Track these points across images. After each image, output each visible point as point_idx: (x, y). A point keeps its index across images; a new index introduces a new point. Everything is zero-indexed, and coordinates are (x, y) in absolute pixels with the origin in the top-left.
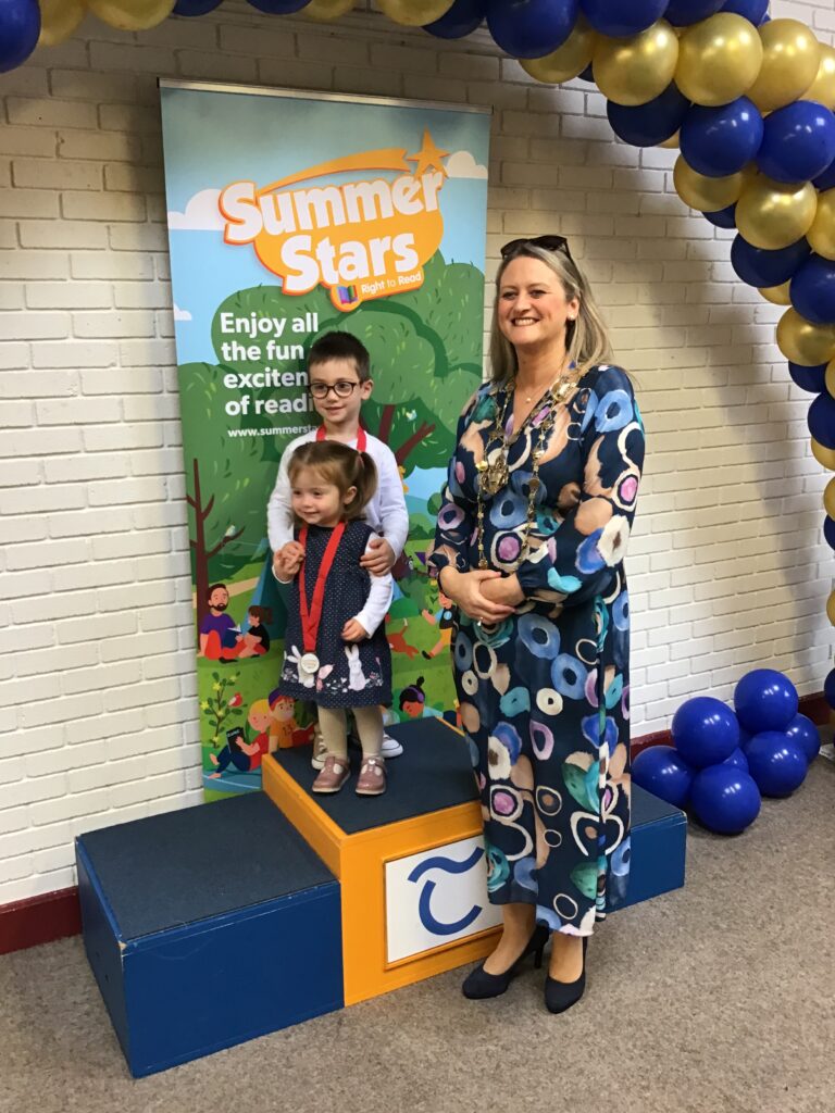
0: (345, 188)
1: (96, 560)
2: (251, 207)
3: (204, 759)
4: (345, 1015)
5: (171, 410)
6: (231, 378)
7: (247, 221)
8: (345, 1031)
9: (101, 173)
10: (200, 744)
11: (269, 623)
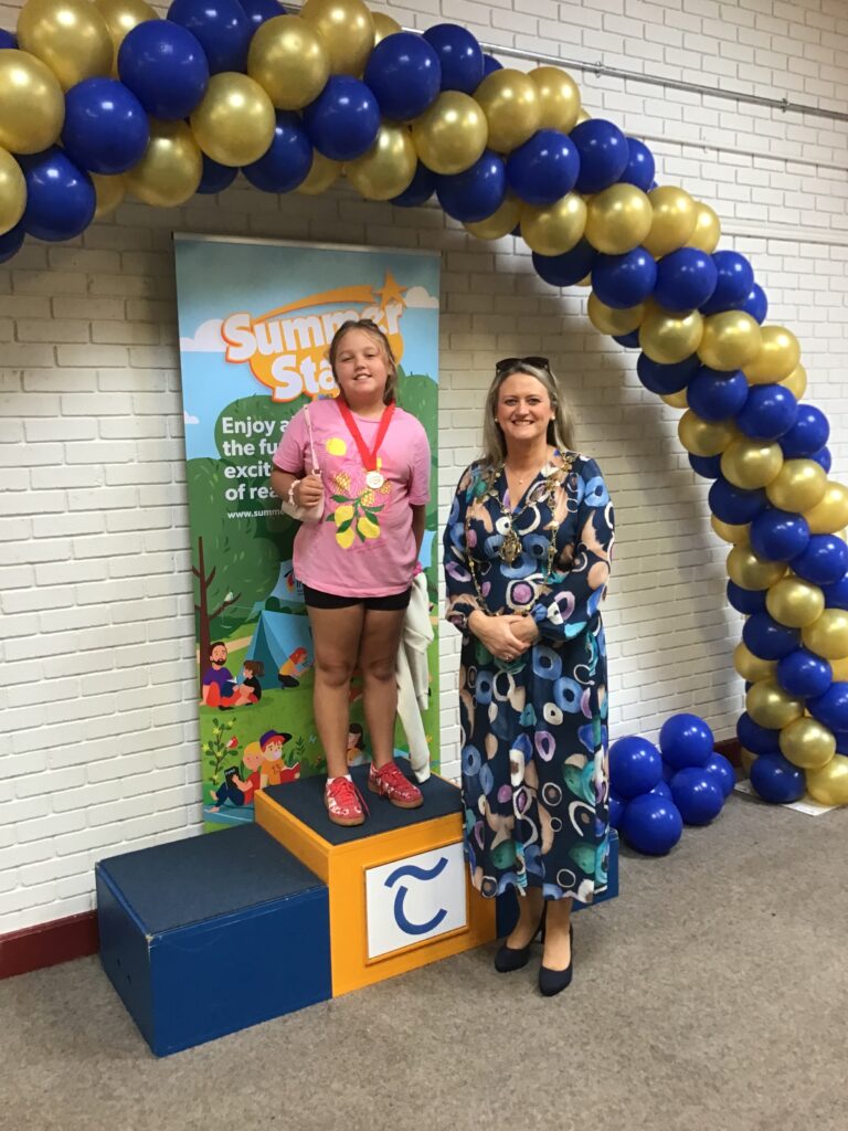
1: (115, 623)
3: (204, 796)
4: (334, 1003)
5: (178, 497)
6: (230, 470)
7: (245, 344)
8: (333, 1016)
9: (123, 306)
10: (199, 783)
11: (261, 675)
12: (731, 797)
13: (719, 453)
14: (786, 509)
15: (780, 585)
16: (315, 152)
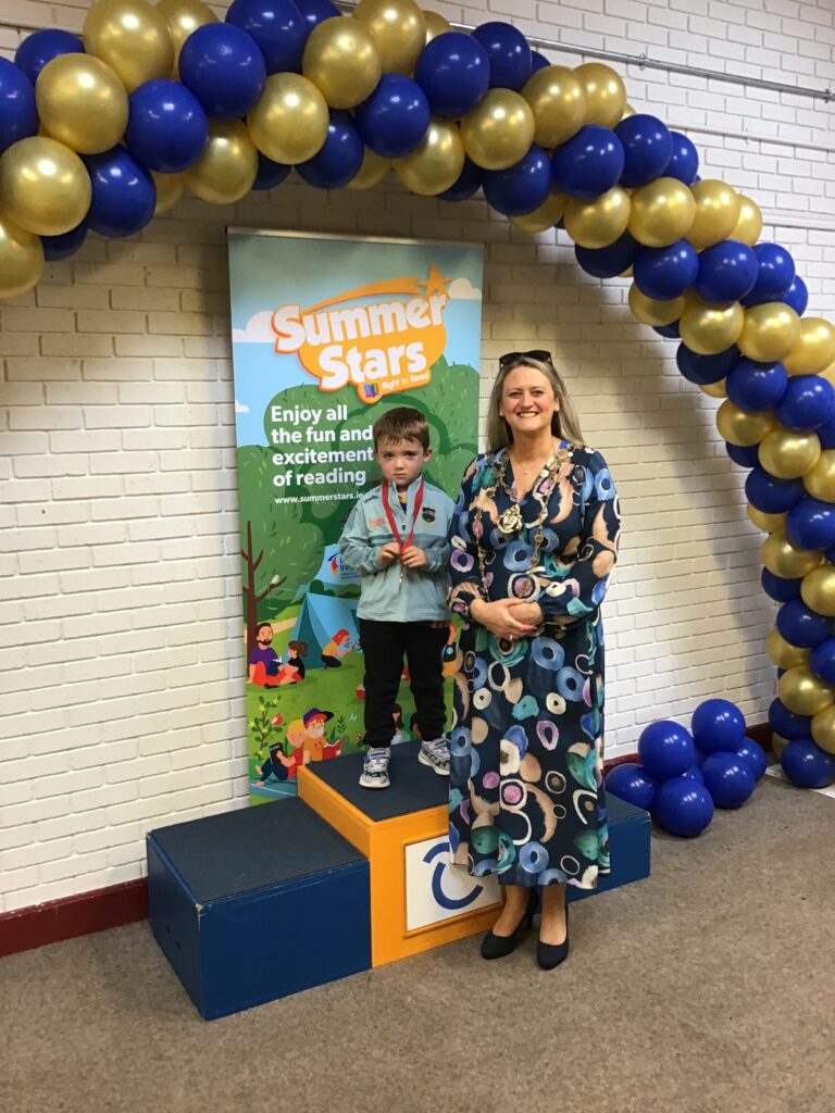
0: (370, 308)
1: (167, 603)
2: (297, 325)
4: (374, 973)
5: (228, 482)
6: (278, 457)
7: (293, 334)
8: (373, 985)
9: (178, 298)
10: (246, 758)
11: (305, 655)
12: (762, 780)
13: (757, 442)
14: (823, 499)
15: (815, 574)
16: (366, 149)
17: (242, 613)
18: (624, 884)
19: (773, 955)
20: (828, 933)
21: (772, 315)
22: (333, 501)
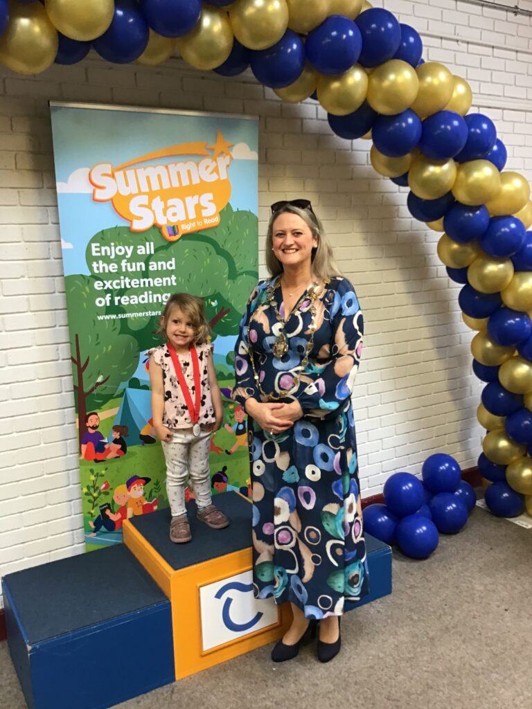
0: (170, 166)
1: (13, 399)
2: (110, 179)
3: (85, 524)
4: (176, 686)
5: (60, 303)
6: (99, 284)
7: (107, 186)
8: (175, 697)
9: (13, 158)
10: (82, 514)
13: (466, 266)
14: (515, 308)
15: (510, 364)
16: (151, 32)
17: (74, 404)
18: (372, 601)
19: (484, 661)
20: (525, 641)
21: (478, 169)
22: (145, 317)
